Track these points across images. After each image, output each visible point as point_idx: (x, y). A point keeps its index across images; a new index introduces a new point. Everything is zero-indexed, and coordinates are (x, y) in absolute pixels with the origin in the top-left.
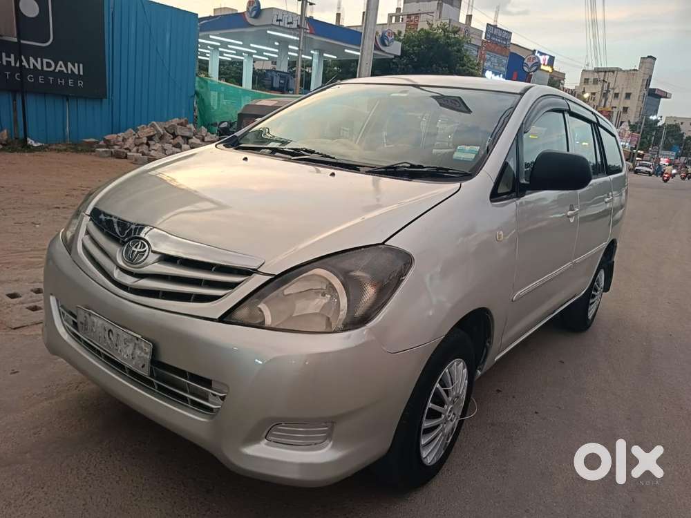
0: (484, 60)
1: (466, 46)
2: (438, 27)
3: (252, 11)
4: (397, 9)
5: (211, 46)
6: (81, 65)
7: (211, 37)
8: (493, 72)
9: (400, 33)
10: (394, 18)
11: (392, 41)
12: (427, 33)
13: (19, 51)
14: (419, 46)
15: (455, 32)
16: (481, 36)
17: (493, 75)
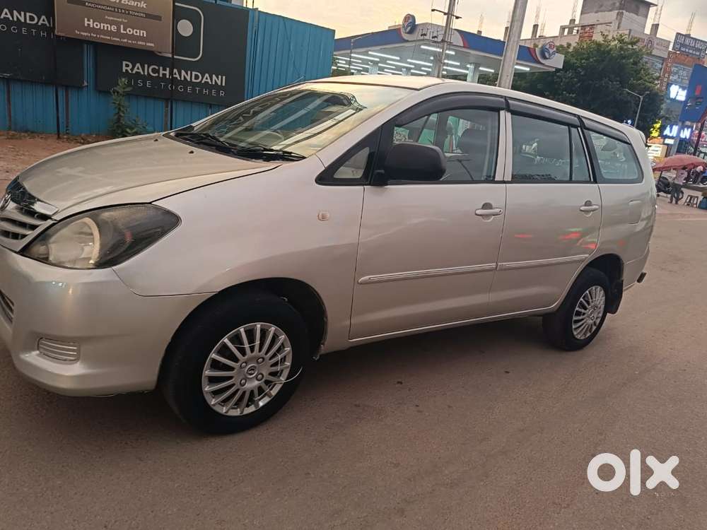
0: (670, 73)
1: (645, 58)
2: (613, 38)
3: (408, 26)
4: (571, 20)
5: (372, 61)
6: (224, 77)
7: (370, 53)
8: (680, 87)
9: (569, 45)
10: (566, 30)
11: (554, 53)
12: (599, 45)
13: (172, 64)
14: (587, 59)
15: (633, 43)
16: (668, 47)
17: (681, 89)
